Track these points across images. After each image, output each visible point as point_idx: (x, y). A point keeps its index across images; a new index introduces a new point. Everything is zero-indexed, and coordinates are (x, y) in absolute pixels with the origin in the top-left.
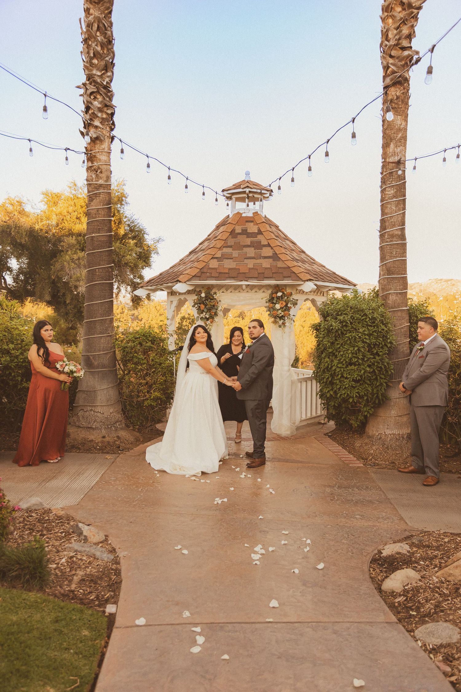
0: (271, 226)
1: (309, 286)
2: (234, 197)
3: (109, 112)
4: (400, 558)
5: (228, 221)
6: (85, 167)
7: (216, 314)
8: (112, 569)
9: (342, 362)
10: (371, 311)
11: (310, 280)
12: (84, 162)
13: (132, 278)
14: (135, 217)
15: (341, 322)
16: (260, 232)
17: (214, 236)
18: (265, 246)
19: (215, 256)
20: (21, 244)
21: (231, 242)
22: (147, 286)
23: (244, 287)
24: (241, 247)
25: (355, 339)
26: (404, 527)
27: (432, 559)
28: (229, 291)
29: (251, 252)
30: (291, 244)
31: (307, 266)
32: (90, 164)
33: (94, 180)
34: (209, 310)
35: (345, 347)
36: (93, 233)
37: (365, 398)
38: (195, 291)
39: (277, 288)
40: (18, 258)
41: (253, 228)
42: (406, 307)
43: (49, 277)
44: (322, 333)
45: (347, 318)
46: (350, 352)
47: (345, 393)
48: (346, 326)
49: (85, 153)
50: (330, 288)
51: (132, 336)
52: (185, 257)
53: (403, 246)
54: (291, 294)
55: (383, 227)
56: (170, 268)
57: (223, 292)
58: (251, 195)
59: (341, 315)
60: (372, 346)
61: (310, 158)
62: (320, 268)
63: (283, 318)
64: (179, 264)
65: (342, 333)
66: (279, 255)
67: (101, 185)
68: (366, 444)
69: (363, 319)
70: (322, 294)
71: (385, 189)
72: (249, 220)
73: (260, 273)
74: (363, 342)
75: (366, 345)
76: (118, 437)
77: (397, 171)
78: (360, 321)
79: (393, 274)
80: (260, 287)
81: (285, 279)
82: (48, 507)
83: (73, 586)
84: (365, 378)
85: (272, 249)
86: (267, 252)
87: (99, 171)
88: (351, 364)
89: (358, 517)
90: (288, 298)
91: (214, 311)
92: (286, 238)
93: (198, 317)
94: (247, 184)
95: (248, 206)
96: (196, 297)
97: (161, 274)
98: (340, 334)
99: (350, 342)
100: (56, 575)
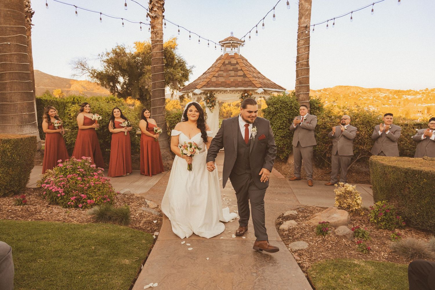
0: (244, 60)
1: (260, 90)
2: (225, 45)
3: (162, 3)
4: (292, 216)
5: (221, 58)
6: (150, 31)
7: (215, 105)
8: (159, 219)
9: (276, 128)
10: (290, 103)
11: (261, 87)
12: (149, 29)
13: (180, 86)
14: (181, 56)
15: (275, 108)
16: (237, 63)
17: (215, 66)
18: (239, 70)
19: (215, 76)
20: (124, 70)
21: (223, 68)
22: (182, 91)
23: (228, 91)
24: (227, 71)
25: (282, 116)
26: (297, 204)
27: (306, 217)
28: (221, 93)
29: (232, 73)
30: (253, 69)
31: (261, 80)
32: (153, 30)
33: (155, 38)
34: (211, 102)
35: (277, 120)
36: (154, 65)
37: (287, 145)
38: (205, 93)
39: (245, 91)
40: (123, 76)
41: (234, 61)
42: (309, 100)
43: (138, 87)
44: (266, 113)
45: (278, 106)
46: (279, 122)
48: (278, 110)
49: (150, 25)
50: (272, 91)
51: (174, 115)
52: (201, 76)
53: (308, 70)
54: (252, 94)
55: (298, 60)
56: (194, 81)
57: (218, 94)
58: (233, 44)
59: (275, 104)
60: (290, 120)
61: (257, 27)
62: (267, 81)
64: (198, 80)
65: (276, 114)
66: (246, 75)
67: (158, 41)
68: (287, 167)
69: (286, 107)
70: (268, 94)
71: (299, 41)
72: (232, 57)
73: (236, 84)
74: (286, 118)
75: (287, 119)
76: (168, 163)
77: (305, 32)
78: (285, 108)
79: (302, 84)
80: (237, 91)
81: (249, 87)
82: (133, 193)
83: (141, 224)
84: (286, 135)
85: (243, 72)
86: (240, 73)
87: (157, 33)
88: (280, 129)
89: (277, 200)
90: (250, 96)
91: (214, 103)
92: (251, 66)
93: (206, 106)
94: (232, 38)
95: (232, 50)
96: (205, 96)
97: (189, 85)
98: (274, 114)
99: (280, 118)
100: (134, 220)
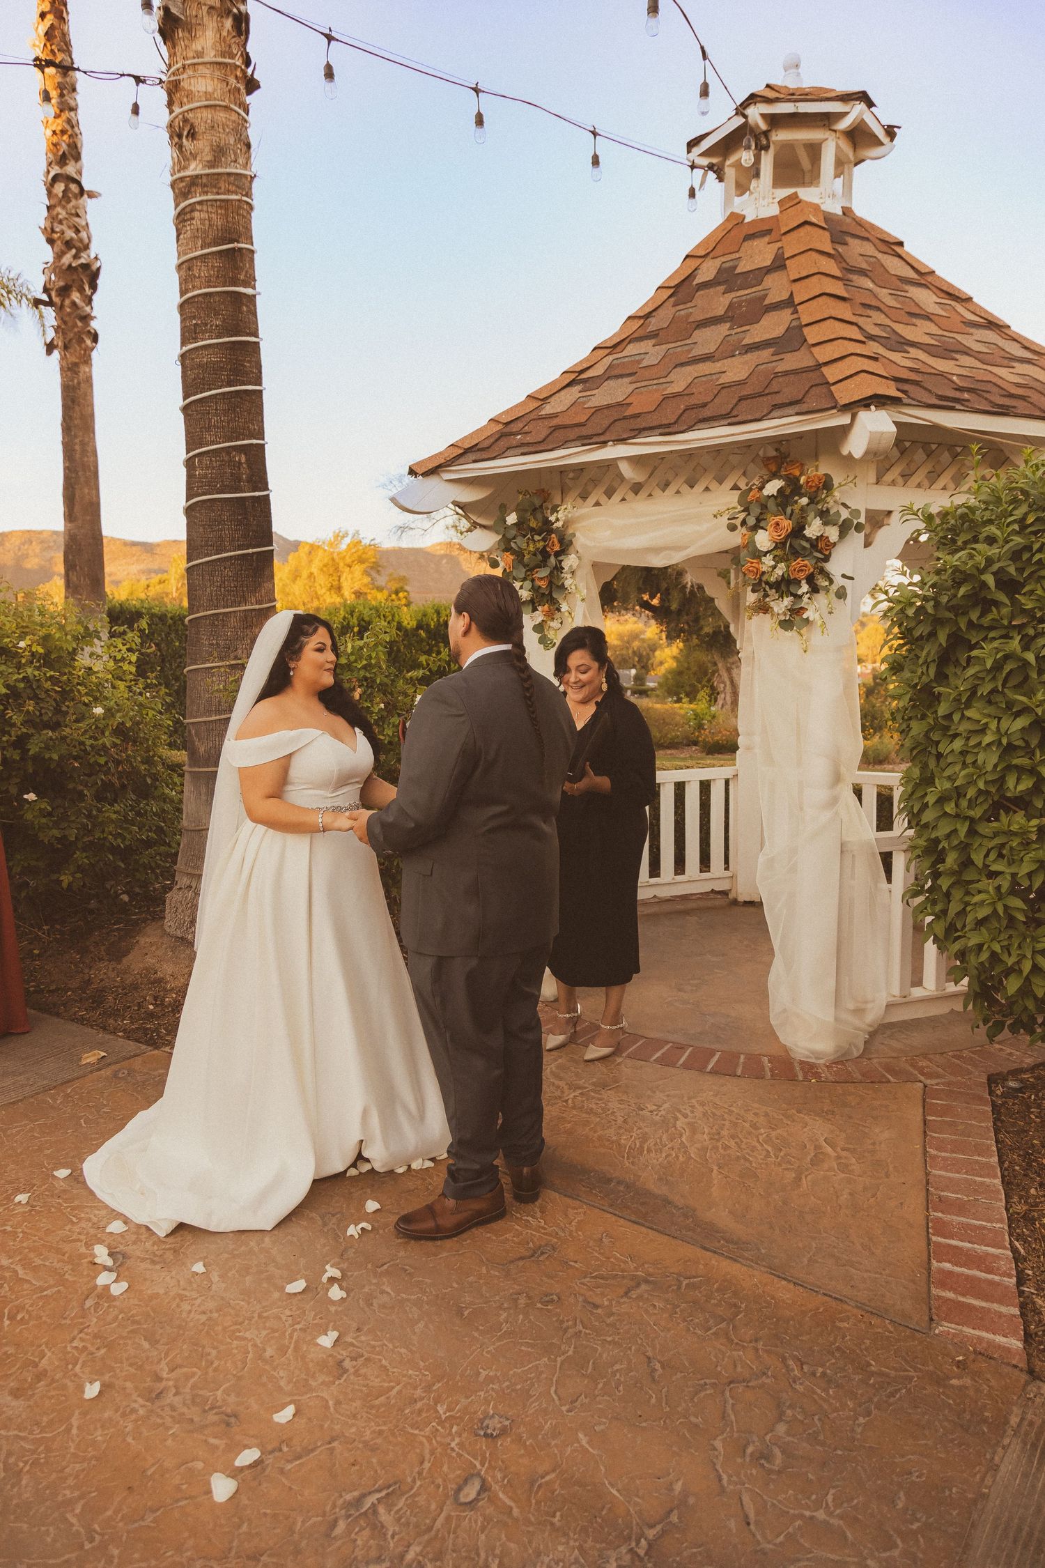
11: (878, 400)
16: (778, 264)
18: (772, 307)
21: (664, 317)
23: (631, 472)
29: (711, 338)
35: (968, 713)
38: (485, 505)
41: (758, 256)
47: (980, 947)
54: (826, 483)
57: (597, 504)
63: (792, 589)
66: (806, 330)
67: (194, 181)
72: (758, 231)
73: (692, 408)
85: (793, 311)
86: (769, 326)
87: (185, 132)
90: (813, 501)
91: (544, 572)
